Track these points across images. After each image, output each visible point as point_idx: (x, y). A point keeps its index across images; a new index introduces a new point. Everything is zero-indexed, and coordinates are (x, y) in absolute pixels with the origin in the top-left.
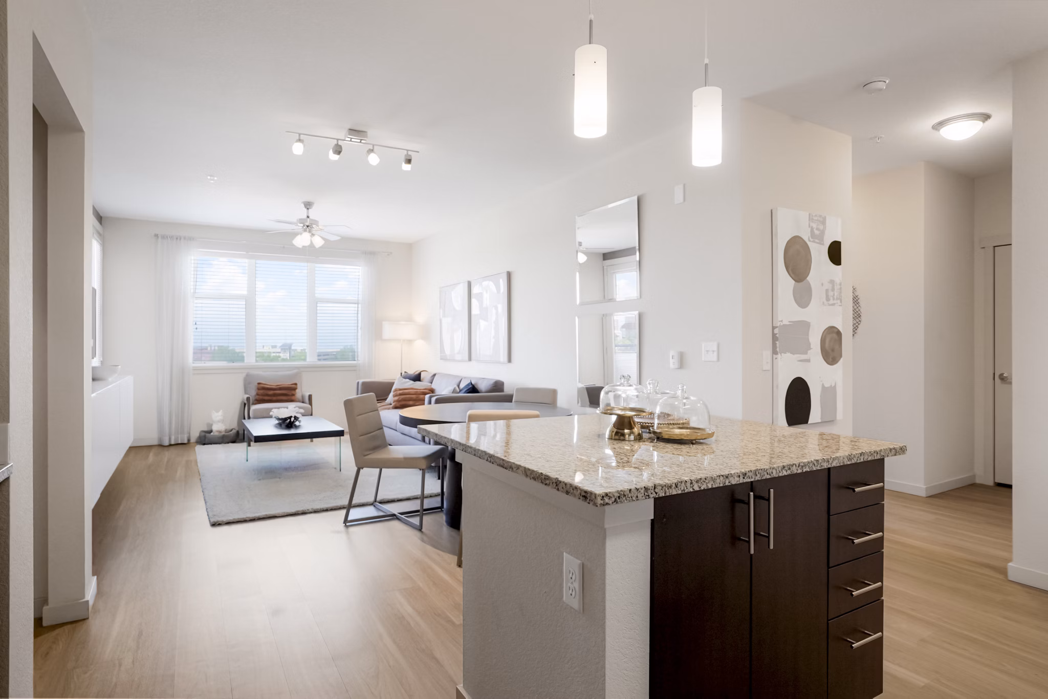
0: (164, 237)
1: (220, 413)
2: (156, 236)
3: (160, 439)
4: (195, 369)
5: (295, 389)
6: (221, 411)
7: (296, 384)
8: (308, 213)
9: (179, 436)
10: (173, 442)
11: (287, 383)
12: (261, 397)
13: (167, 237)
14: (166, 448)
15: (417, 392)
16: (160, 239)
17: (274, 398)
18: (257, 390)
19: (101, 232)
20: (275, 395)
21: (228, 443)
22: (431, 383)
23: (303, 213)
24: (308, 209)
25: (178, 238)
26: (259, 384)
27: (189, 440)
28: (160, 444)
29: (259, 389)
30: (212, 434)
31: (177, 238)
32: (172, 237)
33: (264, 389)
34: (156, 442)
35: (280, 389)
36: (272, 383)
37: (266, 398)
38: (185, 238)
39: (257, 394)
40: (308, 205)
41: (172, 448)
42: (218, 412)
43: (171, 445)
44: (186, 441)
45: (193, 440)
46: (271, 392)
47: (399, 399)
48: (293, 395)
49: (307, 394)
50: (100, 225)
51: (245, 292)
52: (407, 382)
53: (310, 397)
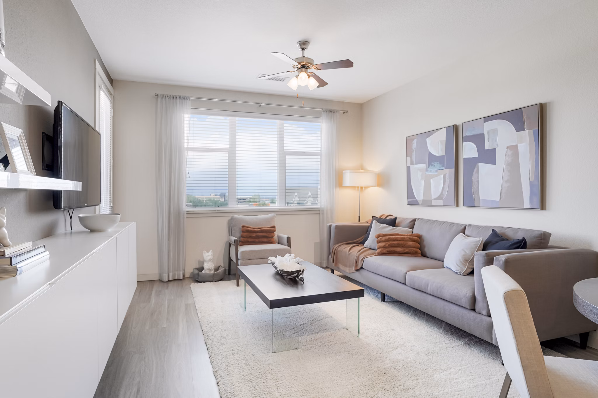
0: (163, 96)
1: (210, 253)
2: (157, 95)
3: (161, 275)
4: (189, 213)
5: (274, 231)
6: (211, 250)
7: (274, 227)
8: (303, 53)
9: (176, 272)
10: (171, 279)
11: (267, 226)
12: (246, 239)
13: (165, 96)
14: (165, 283)
15: (404, 238)
16: (159, 99)
17: (257, 240)
18: (242, 233)
19: (112, 93)
20: (258, 237)
21: (218, 281)
22: (412, 228)
23: (299, 53)
24: (303, 49)
25: (175, 97)
26: (243, 227)
27: (184, 276)
28: (160, 279)
29: (243, 232)
30: (203, 272)
31: (173, 98)
32: (169, 97)
33: (248, 231)
34: (157, 278)
35: (262, 231)
36: (254, 226)
37: (250, 240)
38: (180, 97)
39: (242, 236)
40: (304, 44)
41: (171, 284)
42: (208, 252)
43: (169, 281)
44: (181, 278)
45: (187, 276)
46: (254, 235)
47: (385, 245)
48: (272, 237)
49: (285, 236)
50: (111, 86)
51: (227, 146)
52: (385, 227)
53: (289, 239)
